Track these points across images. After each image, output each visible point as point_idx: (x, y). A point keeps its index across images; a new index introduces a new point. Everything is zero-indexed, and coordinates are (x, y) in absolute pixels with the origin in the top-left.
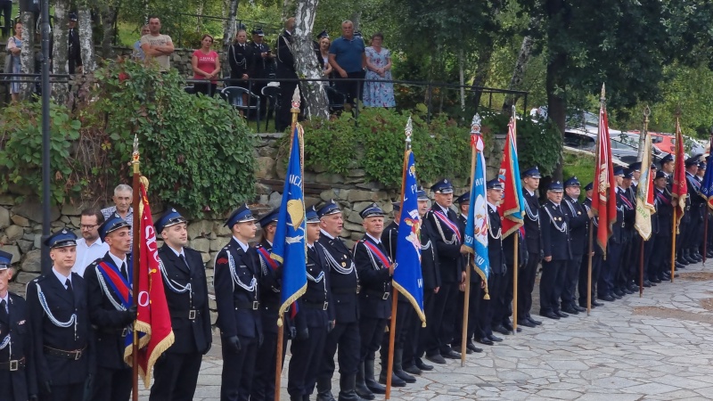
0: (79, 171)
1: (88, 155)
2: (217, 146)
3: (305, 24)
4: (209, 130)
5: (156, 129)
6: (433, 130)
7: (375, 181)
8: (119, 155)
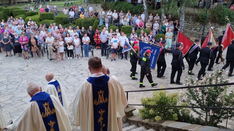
0: (209, 19)
1: (211, 17)
2: (230, 16)
4: (228, 13)
5: (221, 13)
8: (215, 17)
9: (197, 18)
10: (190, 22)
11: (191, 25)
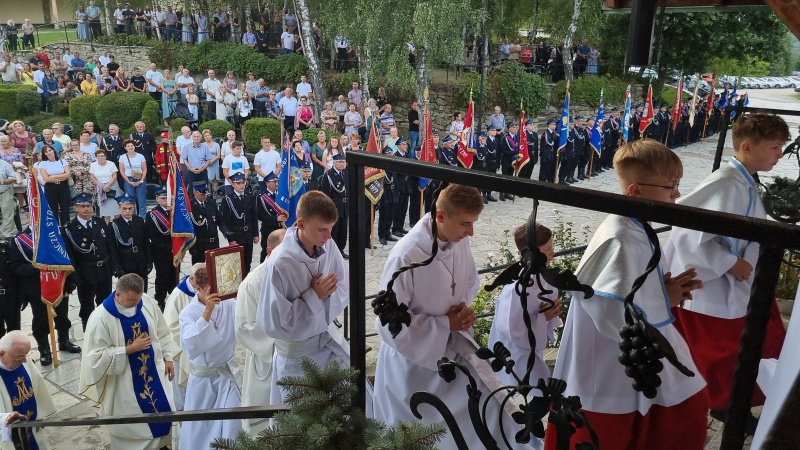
0: (489, 100)
1: (493, 95)
3: (568, 43)
4: (534, 86)
6: (612, 83)
7: (589, 103)
8: (503, 95)
9: (458, 98)
10: (441, 108)
11: (444, 118)
